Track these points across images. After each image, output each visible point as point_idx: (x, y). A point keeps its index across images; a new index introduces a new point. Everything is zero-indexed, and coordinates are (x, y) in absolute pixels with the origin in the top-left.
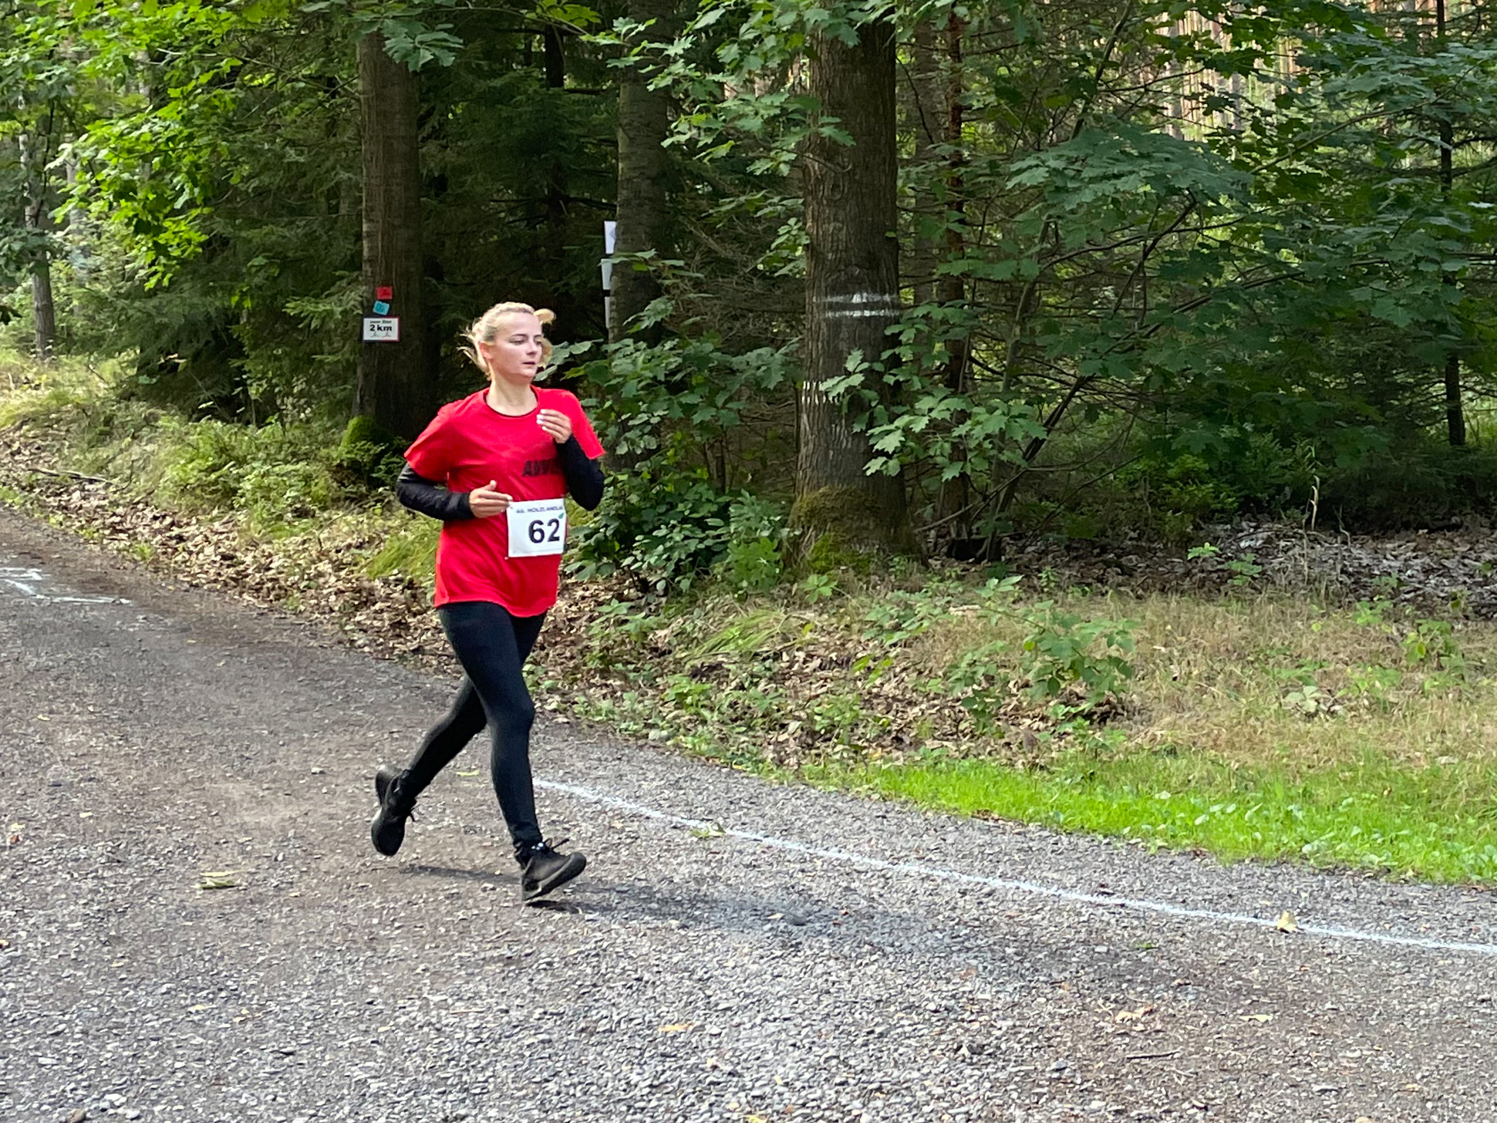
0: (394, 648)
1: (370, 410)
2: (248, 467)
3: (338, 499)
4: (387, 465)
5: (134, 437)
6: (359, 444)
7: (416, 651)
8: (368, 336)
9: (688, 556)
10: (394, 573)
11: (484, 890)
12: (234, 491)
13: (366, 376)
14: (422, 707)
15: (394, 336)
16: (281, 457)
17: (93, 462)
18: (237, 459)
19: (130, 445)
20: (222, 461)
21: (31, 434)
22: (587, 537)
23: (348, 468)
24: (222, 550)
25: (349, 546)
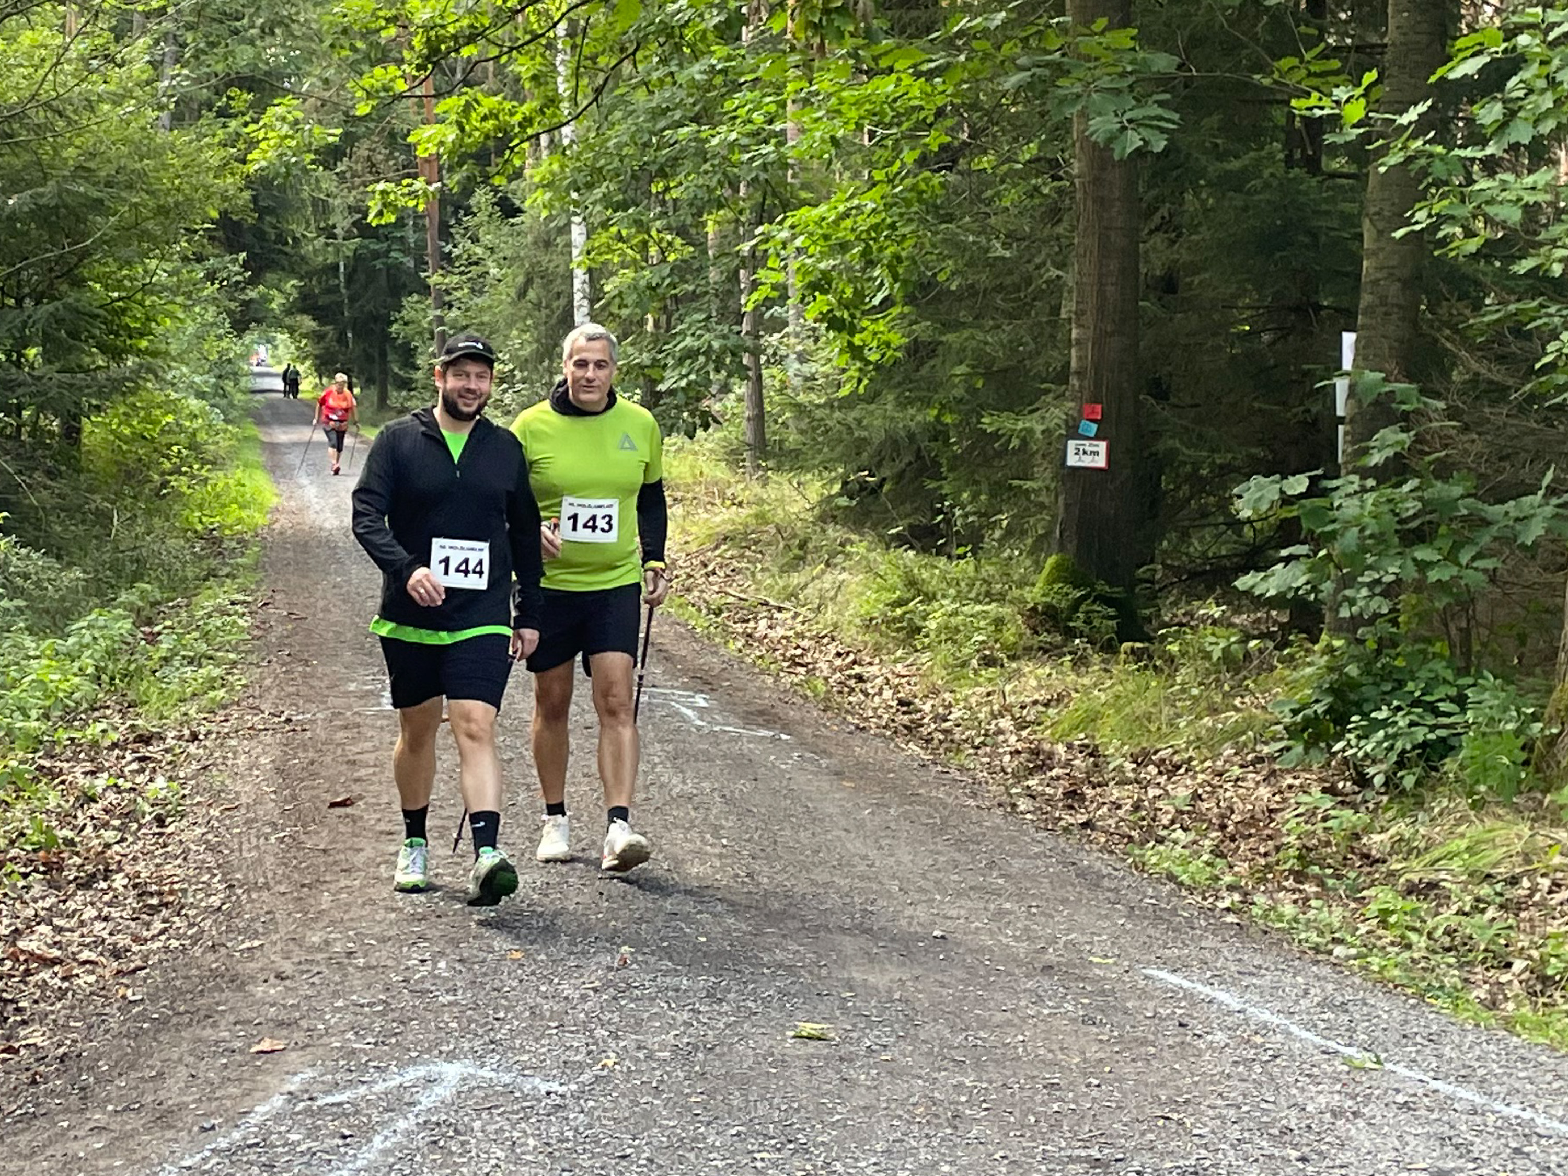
0: (1060, 819)
1: (1071, 546)
2: (936, 605)
3: (1031, 648)
4: (1087, 612)
5: (828, 565)
6: (1056, 587)
7: (1085, 825)
8: (1072, 461)
9: (1414, 748)
10: (1079, 738)
11: (1088, 1085)
12: (919, 630)
13: (1067, 506)
14: (1072, 885)
15: (1101, 462)
16: (972, 595)
17: (784, 588)
18: (926, 594)
19: (823, 572)
20: (909, 595)
21: (728, 555)
22: (1295, 712)
23: (1043, 613)
24: (901, 695)
25: (1035, 703)
